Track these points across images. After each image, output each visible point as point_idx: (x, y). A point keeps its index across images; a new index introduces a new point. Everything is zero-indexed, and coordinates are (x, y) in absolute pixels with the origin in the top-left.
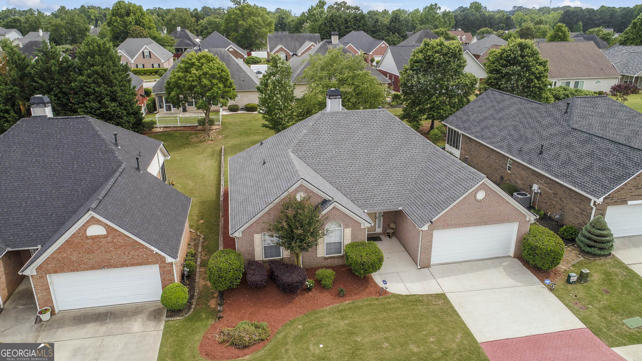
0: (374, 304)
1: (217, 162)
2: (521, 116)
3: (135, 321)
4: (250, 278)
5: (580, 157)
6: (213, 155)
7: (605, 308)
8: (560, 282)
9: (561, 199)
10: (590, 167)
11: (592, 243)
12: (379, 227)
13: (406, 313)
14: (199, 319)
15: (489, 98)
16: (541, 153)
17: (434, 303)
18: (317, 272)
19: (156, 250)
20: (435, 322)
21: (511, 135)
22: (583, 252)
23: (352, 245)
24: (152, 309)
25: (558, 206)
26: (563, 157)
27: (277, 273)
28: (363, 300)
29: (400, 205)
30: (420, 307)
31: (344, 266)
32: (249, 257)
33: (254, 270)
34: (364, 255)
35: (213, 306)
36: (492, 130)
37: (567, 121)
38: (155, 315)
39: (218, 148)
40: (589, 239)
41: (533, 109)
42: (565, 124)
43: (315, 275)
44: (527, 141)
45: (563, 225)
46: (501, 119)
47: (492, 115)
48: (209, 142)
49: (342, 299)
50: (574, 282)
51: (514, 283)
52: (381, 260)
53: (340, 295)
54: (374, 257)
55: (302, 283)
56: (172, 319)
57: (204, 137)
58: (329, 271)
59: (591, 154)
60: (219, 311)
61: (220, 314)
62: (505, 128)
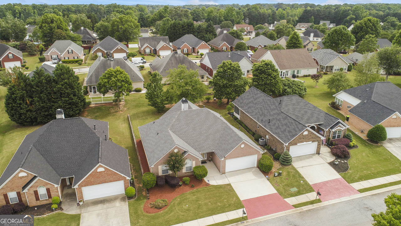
0: (205, 189)
1: (128, 124)
2: (264, 103)
3: (116, 202)
4: (159, 183)
5: (282, 126)
6: (124, 120)
7: (285, 185)
8: (271, 176)
9: (275, 142)
10: (285, 130)
11: (284, 161)
12: (206, 157)
13: (216, 192)
14: (140, 200)
15: (252, 92)
16: (269, 122)
17: (226, 187)
18: (183, 179)
19: (123, 175)
20: (226, 194)
21: (259, 112)
22: (282, 164)
23: (196, 168)
24: (121, 197)
25: (275, 145)
26: (277, 125)
27: (169, 180)
28: (200, 188)
29: (213, 150)
30: (221, 189)
31: (193, 175)
32: (157, 174)
33: (160, 180)
34: (200, 171)
35: (144, 194)
36: (252, 109)
37: (280, 108)
38: (123, 199)
39: (126, 116)
40: (283, 159)
41: (268, 100)
42: (279, 109)
43: (182, 180)
44: (265, 116)
45: (276, 153)
46: (256, 104)
47: (252, 101)
48: (120, 112)
49: (193, 188)
50: (277, 176)
51: (256, 178)
52: (207, 173)
53: (192, 187)
54: (204, 172)
55: (178, 183)
56: (130, 200)
57: (117, 109)
58: (188, 178)
59: (286, 124)
60: (148, 196)
61: (149, 197)
62: (257, 108)
